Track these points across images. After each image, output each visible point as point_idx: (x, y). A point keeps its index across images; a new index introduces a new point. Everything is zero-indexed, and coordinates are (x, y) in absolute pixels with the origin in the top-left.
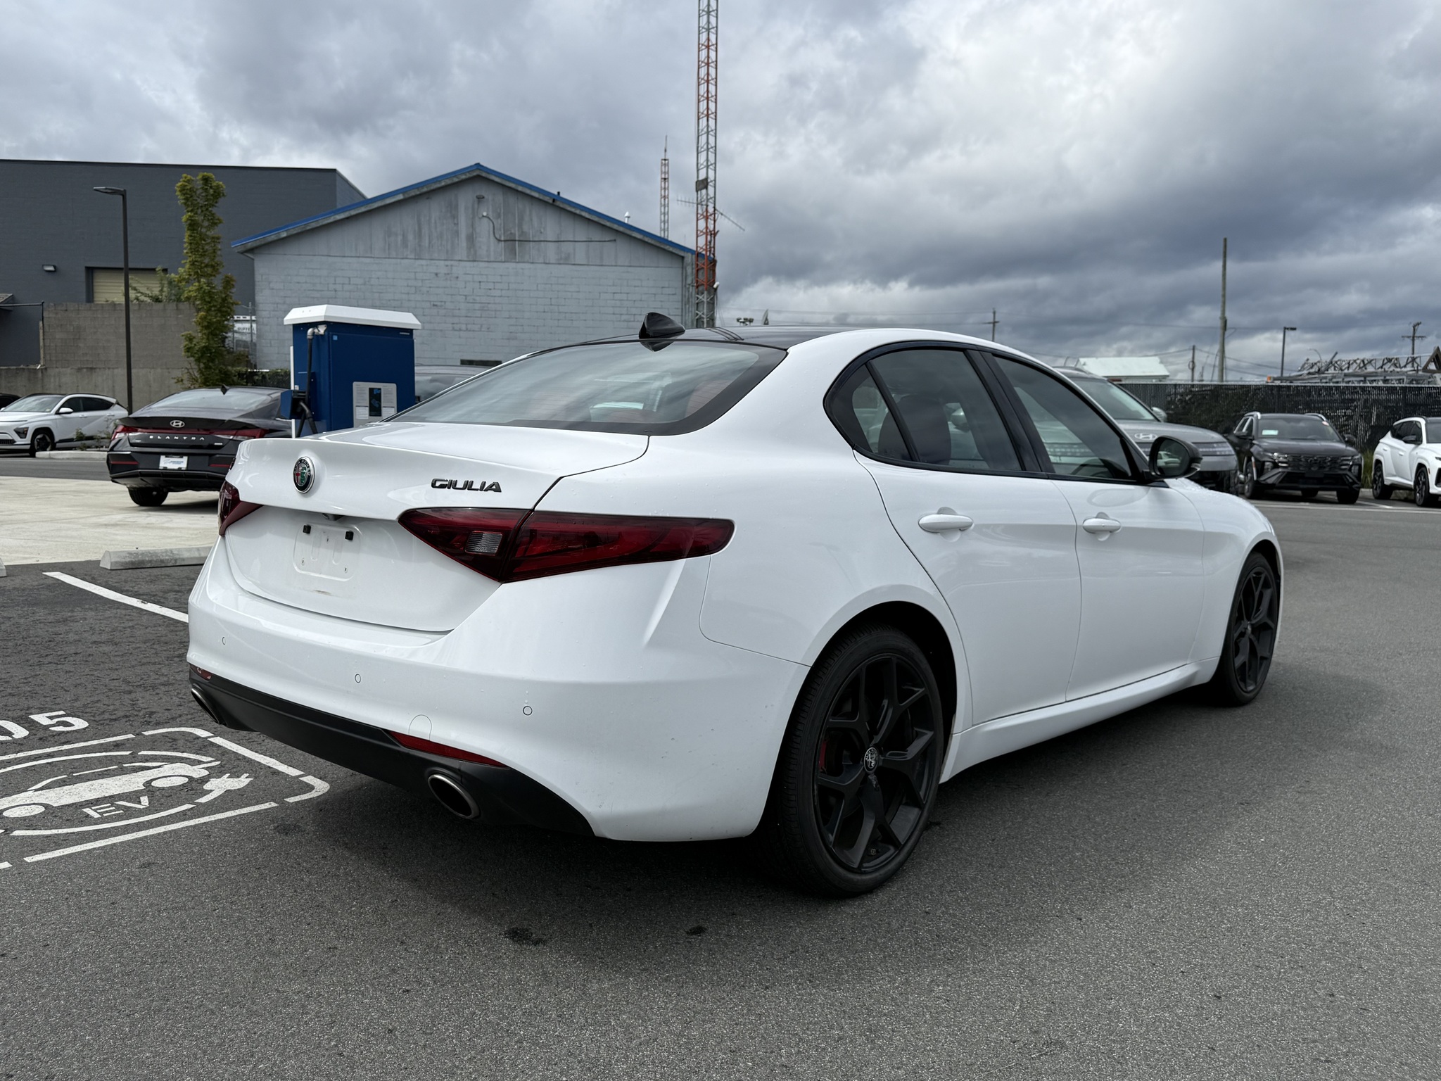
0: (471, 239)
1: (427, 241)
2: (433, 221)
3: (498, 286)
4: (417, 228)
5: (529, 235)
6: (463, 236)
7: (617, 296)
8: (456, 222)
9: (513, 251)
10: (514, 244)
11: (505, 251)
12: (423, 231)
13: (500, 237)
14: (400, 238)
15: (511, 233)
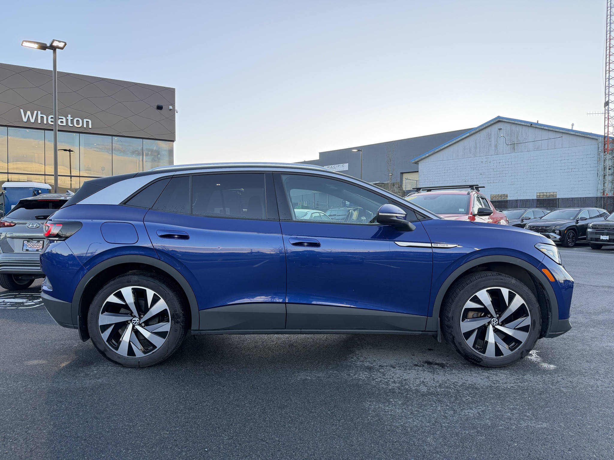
0: (496, 146)
1: (479, 150)
2: (481, 142)
3: (507, 163)
4: (475, 145)
5: (521, 140)
6: (493, 146)
7: (562, 162)
8: (490, 141)
9: (514, 148)
10: (513, 146)
11: (510, 149)
12: (477, 146)
13: (508, 143)
14: (468, 150)
15: (513, 141)
